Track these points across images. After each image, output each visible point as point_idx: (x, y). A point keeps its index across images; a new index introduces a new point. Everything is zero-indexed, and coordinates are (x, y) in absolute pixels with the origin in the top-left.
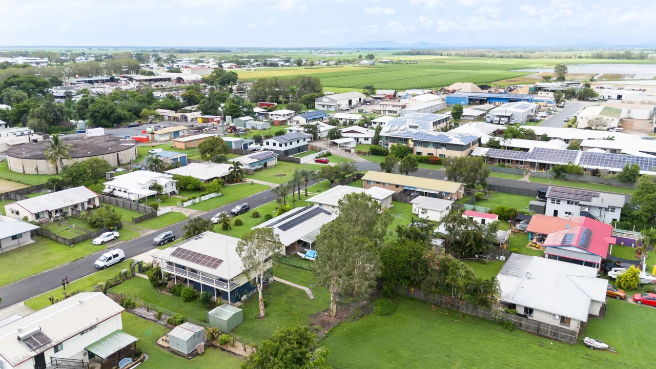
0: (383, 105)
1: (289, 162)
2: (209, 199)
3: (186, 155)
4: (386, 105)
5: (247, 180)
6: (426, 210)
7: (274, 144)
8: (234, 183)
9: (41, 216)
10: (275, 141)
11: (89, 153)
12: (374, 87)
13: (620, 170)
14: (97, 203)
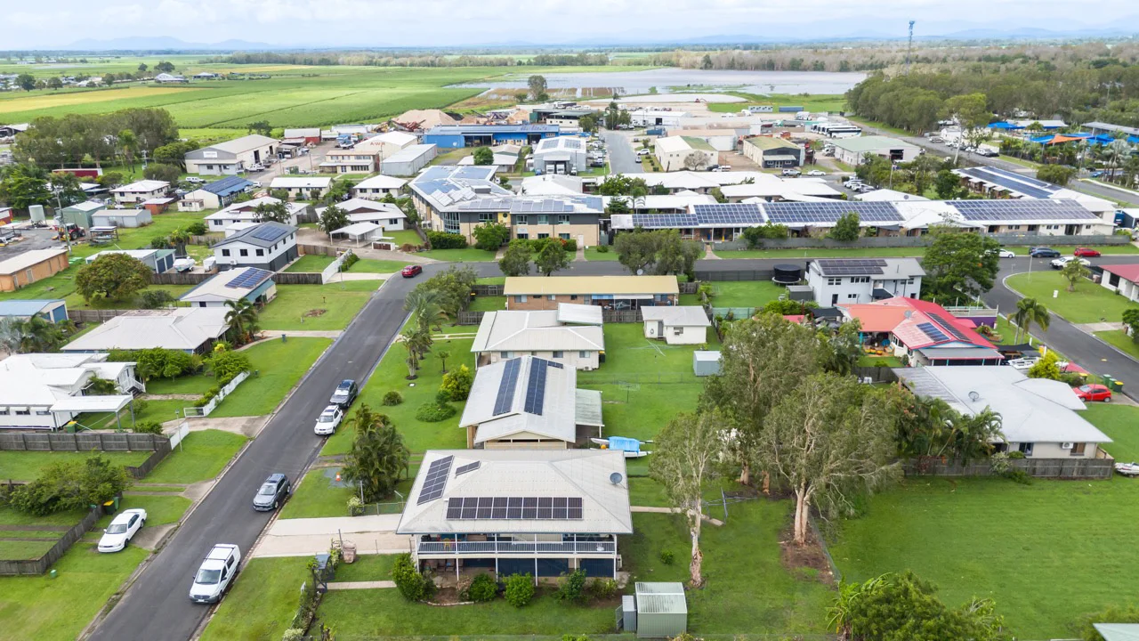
0: (337, 156)
1: (295, 283)
2: (237, 388)
3: (64, 303)
4: (343, 156)
5: (265, 335)
6: (681, 328)
12: (270, 125)
13: (834, 224)
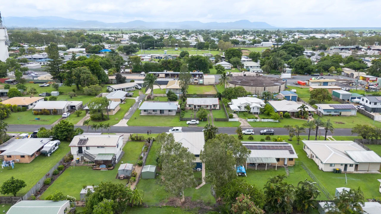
2: (267, 122)
3: (297, 95)
7: (367, 102)
8: (299, 118)
9: (191, 106)
10: (367, 100)
11: (252, 84)
14: (218, 108)
